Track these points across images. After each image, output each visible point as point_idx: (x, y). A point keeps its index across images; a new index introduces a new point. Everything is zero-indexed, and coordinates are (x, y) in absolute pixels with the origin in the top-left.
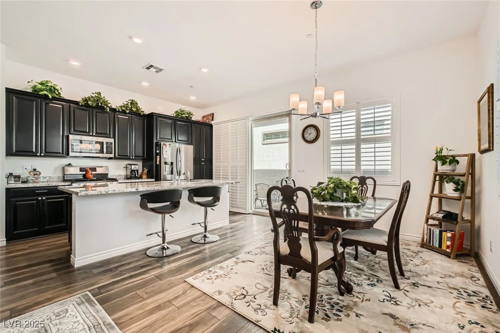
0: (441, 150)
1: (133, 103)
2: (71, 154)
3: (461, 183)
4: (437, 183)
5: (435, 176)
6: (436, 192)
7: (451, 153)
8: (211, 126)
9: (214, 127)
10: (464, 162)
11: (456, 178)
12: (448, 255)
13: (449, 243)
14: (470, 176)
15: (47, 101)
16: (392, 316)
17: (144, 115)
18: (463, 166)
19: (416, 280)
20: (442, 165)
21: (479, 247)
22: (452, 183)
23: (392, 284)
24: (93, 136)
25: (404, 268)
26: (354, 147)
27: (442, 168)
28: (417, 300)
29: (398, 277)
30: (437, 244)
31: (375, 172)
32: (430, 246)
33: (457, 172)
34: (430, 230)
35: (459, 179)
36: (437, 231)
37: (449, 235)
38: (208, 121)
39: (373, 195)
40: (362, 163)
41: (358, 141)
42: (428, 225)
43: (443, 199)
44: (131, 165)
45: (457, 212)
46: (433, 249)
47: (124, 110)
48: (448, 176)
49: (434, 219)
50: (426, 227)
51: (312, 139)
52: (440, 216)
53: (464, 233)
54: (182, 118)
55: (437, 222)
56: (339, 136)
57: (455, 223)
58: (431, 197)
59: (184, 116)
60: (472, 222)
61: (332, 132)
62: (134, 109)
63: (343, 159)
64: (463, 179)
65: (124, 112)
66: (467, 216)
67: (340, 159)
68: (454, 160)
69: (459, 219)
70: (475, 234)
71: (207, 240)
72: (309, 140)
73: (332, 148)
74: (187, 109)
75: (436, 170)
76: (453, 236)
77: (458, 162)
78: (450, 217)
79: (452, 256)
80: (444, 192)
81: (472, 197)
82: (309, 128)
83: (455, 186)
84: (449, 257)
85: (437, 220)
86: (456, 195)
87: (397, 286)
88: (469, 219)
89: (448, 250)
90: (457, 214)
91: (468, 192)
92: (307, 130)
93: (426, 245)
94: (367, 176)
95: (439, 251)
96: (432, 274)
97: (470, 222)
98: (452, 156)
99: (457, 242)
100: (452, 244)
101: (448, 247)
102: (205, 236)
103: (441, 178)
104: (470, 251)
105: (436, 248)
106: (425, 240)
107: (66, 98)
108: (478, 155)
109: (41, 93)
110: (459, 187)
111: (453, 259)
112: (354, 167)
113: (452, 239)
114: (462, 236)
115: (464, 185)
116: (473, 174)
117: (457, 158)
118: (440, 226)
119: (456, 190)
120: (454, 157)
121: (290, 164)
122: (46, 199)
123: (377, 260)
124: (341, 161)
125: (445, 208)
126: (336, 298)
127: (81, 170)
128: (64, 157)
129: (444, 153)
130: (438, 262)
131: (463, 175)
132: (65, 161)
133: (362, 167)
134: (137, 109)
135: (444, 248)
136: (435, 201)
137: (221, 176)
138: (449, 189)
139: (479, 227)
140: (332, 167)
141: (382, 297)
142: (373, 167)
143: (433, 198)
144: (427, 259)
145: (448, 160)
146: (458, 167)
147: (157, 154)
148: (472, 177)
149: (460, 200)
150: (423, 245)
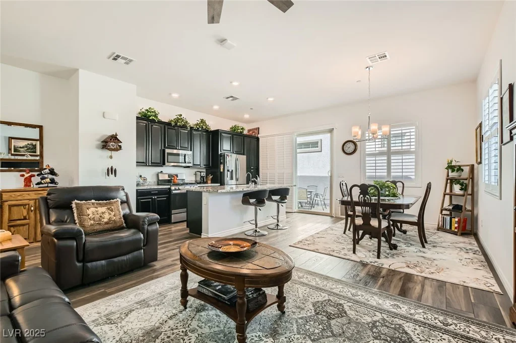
0: (451, 161)
1: (202, 121)
2: (167, 164)
3: (464, 185)
4: (448, 185)
5: (447, 180)
6: (448, 191)
7: (458, 164)
8: (258, 139)
9: (260, 139)
10: (467, 170)
11: (462, 181)
12: (455, 234)
13: (456, 225)
14: (471, 180)
15: (153, 124)
16: (423, 257)
17: (211, 131)
18: (466, 173)
19: (435, 245)
20: (452, 172)
21: (477, 229)
22: (458, 185)
23: (421, 246)
24: (178, 149)
25: (427, 240)
26: (386, 158)
27: (451, 175)
28: (436, 252)
29: (425, 244)
30: (448, 227)
31: (402, 177)
32: (444, 229)
33: (462, 177)
34: (444, 218)
35: (463, 182)
36: (448, 218)
37: (457, 220)
38: (254, 134)
39: (402, 194)
40: (392, 171)
41: (389, 153)
42: (442, 215)
43: (453, 196)
44: (201, 172)
45: (462, 204)
46: (446, 231)
47: (198, 128)
48: (456, 180)
49: (446, 210)
50: (441, 216)
51: (351, 152)
52: (451, 207)
53: (466, 219)
54: (237, 132)
55: (448, 213)
56: (374, 149)
57: (461, 211)
58: (445, 195)
59: (239, 131)
60: (472, 211)
61: (367, 147)
62: (204, 127)
63: (377, 168)
64: (466, 182)
65: (197, 130)
66: (469, 207)
67: (374, 168)
68: (460, 169)
69: (463, 209)
70: (474, 220)
71: (279, 228)
72: (348, 152)
73: (367, 159)
74: (241, 125)
75: (448, 176)
76: (459, 220)
77: (462, 170)
78: (457, 208)
79: (458, 234)
80: (453, 192)
81: (472, 194)
82: (348, 143)
83: (461, 186)
84: (457, 235)
85: (448, 211)
86: (461, 192)
87: (424, 247)
88: (470, 209)
89: (456, 230)
90: (462, 206)
91: (470, 191)
92: (346, 145)
93: (441, 228)
94: (397, 180)
95: (450, 231)
96: (445, 242)
97: (471, 211)
98: (459, 166)
99: (462, 224)
100: (459, 226)
101: (456, 228)
102: (278, 225)
103: (452, 181)
104: (471, 231)
105: (448, 230)
106: (440, 225)
107: (163, 121)
108: (476, 165)
109: (151, 118)
110: (463, 187)
111: (459, 236)
112: (386, 174)
113: (459, 222)
114: (465, 221)
115: (467, 186)
116: (472, 179)
117: (462, 167)
118: (451, 214)
119: (461, 189)
120: (460, 166)
121: (331, 171)
122: (157, 198)
123: (408, 237)
124: (376, 169)
125: (454, 203)
126: (388, 251)
127: (170, 176)
128: (161, 166)
129: (454, 164)
130: (449, 237)
131: (466, 179)
132: (159, 169)
133: (392, 174)
134: (206, 127)
135: (453, 229)
136: (447, 197)
137: (268, 182)
138: (457, 189)
139: (477, 215)
140: (367, 174)
141: (416, 251)
142: (401, 174)
143: (446, 196)
144: (441, 236)
145: (456, 169)
146: (463, 173)
147: (221, 163)
148: (472, 181)
149: (464, 196)
150: (438, 229)
